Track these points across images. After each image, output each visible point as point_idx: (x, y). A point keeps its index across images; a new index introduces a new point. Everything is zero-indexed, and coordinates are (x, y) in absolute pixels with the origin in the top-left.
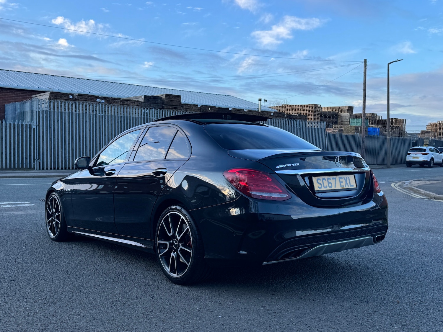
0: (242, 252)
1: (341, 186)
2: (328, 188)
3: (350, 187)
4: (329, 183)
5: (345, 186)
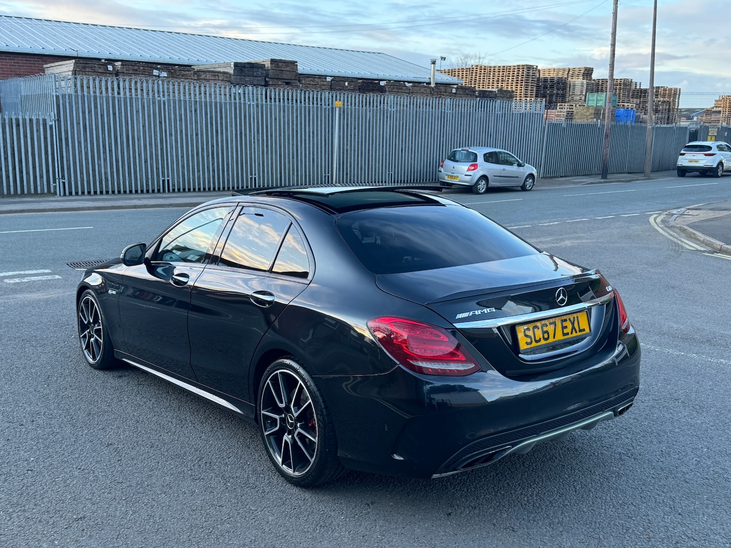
0: (397, 457)
1: (564, 334)
2: (543, 342)
3: (579, 334)
4: (544, 332)
5: (570, 333)
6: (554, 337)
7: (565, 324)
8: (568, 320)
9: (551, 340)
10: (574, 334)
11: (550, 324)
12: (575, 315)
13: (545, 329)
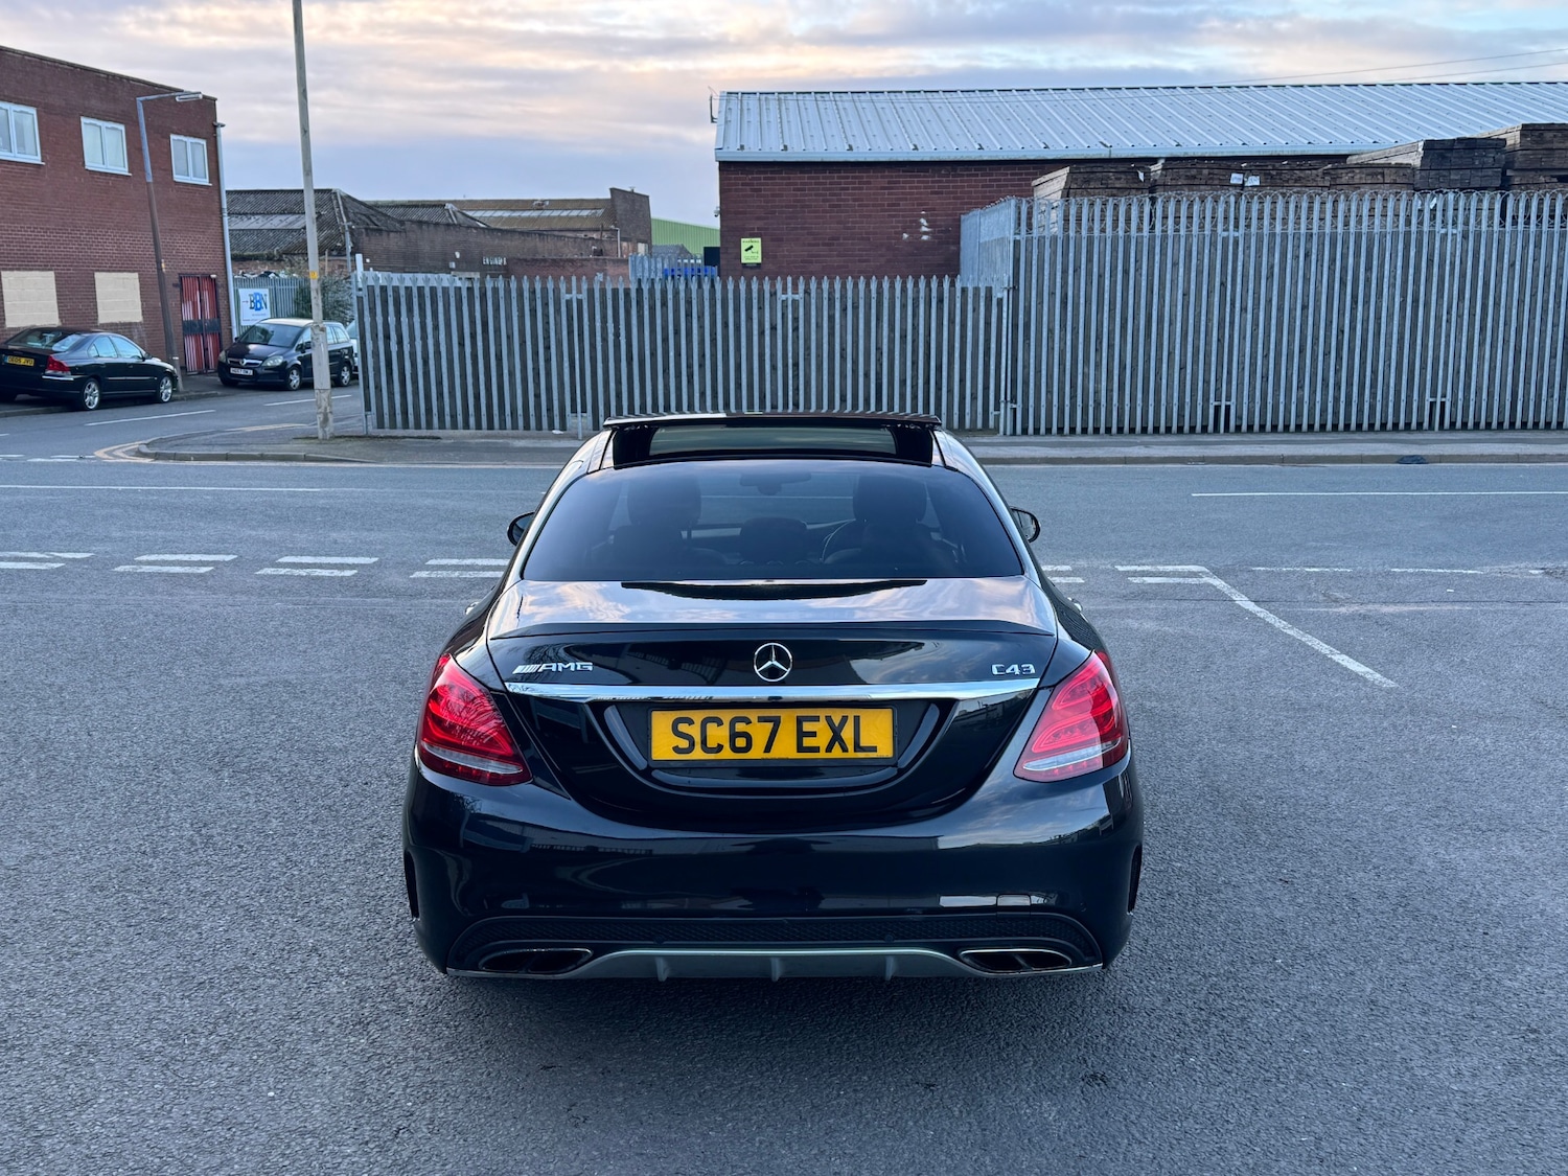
1: (801, 748)
2: (727, 754)
3: (851, 754)
4: (734, 736)
5: (823, 749)
6: (768, 749)
7: (807, 727)
8: (822, 719)
9: (756, 753)
10: (837, 753)
11: (762, 720)
12: (851, 713)
13: (740, 727)
